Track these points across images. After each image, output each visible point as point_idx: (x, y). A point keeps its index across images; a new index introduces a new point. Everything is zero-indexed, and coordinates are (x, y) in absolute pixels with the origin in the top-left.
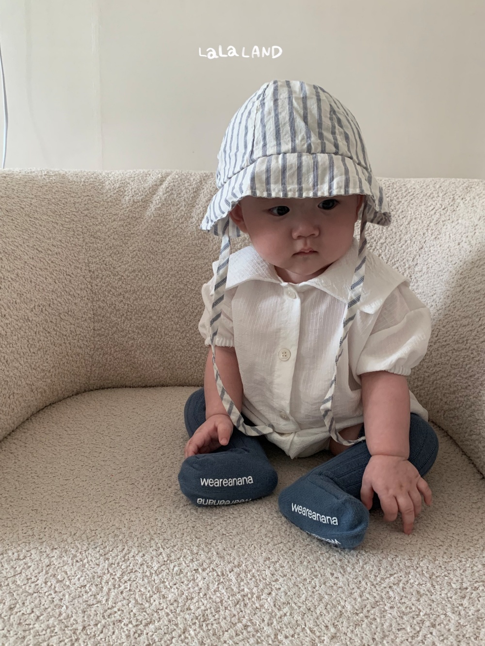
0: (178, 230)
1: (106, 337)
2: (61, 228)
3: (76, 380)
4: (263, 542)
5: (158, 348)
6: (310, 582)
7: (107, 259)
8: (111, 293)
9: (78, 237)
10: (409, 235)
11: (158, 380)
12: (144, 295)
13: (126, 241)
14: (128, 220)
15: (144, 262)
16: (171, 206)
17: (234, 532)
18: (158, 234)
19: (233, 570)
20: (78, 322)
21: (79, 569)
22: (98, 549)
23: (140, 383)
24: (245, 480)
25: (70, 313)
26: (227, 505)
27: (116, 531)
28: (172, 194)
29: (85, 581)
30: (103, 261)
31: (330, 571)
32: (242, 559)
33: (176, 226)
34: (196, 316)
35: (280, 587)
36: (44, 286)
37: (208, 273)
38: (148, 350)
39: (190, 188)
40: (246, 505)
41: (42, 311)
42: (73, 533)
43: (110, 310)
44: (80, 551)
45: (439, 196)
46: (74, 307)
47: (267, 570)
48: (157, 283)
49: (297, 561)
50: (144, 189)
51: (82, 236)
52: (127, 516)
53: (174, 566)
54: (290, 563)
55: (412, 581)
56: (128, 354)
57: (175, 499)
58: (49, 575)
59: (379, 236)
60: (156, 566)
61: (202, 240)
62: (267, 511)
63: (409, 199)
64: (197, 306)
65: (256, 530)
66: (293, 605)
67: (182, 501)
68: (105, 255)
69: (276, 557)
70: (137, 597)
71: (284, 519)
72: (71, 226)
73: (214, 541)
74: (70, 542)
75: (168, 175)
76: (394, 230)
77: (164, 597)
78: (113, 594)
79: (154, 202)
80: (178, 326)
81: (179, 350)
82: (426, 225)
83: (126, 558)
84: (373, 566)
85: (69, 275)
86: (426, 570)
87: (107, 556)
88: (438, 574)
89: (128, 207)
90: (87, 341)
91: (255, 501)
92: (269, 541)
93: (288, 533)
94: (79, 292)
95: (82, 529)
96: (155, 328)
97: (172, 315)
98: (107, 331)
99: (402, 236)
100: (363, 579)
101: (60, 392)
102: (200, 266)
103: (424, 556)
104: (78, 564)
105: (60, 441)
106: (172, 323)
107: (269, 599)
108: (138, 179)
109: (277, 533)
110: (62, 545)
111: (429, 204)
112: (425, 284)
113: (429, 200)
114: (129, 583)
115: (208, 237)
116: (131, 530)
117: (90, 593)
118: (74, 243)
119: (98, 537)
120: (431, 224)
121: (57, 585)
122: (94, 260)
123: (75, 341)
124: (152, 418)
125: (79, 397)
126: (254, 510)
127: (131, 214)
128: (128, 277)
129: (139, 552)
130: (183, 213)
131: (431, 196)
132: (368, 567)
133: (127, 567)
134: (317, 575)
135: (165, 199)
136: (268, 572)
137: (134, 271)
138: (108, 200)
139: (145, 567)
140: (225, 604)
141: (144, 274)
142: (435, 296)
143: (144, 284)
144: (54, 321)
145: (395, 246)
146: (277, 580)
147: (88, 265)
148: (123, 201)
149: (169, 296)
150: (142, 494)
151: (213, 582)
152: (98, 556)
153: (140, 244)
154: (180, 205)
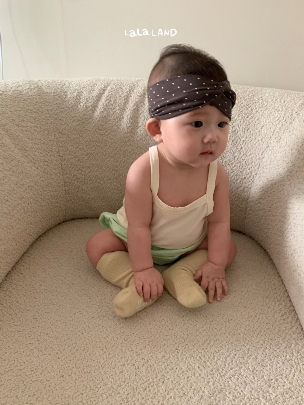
0: (115, 127)
1: (73, 194)
3: (57, 219)
5: (105, 199)
7: (70, 148)
8: (74, 169)
9: (51, 134)
12: (94, 169)
13: (82, 135)
14: (83, 121)
15: (93, 149)
16: (110, 110)
18: (102, 130)
20: (55, 189)
28: (111, 101)
33: (113, 125)
46: (52, 181)
48: (102, 161)
50: (93, 97)
51: (53, 134)
55: (242, 374)
56: (87, 203)
68: (68, 145)
79: (99, 107)
89: (82, 111)
107: (163, 387)
108: (89, 88)
127: (85, 116)
130: (118, 115)
135: (106, 105)
137: (87, 154)
138: (70, 107)
141: (94, 156)
143: (94, 163)
148: (79, 107)
154: (116, 109)
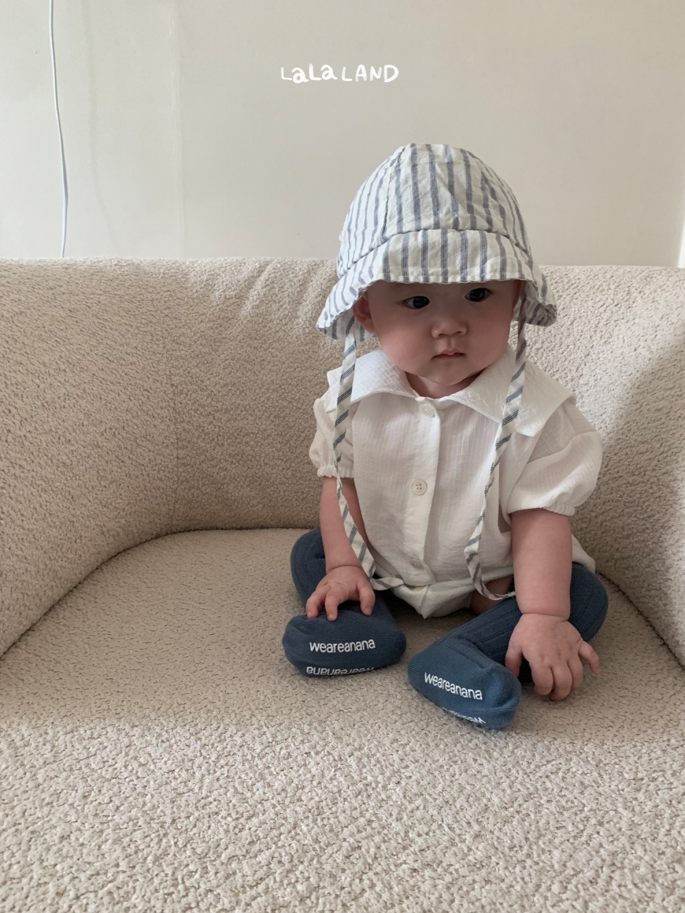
0: (281, 334)
1: (193, 467)
2: (136, 331)
3: (156, 520)
4: (388, 720)
5: (257, 481)
6: (448, 770)
7: (192, 371)
8: (198, 412)
9: (158, 342)
10: (572, 338)
11: (257, 521)
12: (239, 414)
13: (216, 347)
14: (219, 321)
16: (272, 303)
17: (354, 708)
19: (353, 754)
20: (158, 448)
21: (165, 750)
22: (187, 727)
23: (234, 525)
24: (365, 644)
25: (148, 437)
26: (344, 675)
27: (209, 706)
28: (273, 288)
29: (174, 765)
30: (189, 373)
31: (473, 756)
32: (364, 741)
33: (278, 329)
34: (303, 441)
35: (411, 774)
36: (117, 404)
37: (318, 387)
38: (244, 483)
39: (296, 280)
40: (367, 676)
41: (114, 435)
42: (156, 708)
43: (196, 434)
44: (166, 729)
45: (610, 289)
46: (153, 430)
47: (395, 754)
48: (255, 400)
49: (432, 744)
50: (238, 281)
51: (161, 342)
52: (222, 687)
53: (281, 749)
54: (423, 746)
56: (219, 489)
57: (280, 667)
58: (130, 757)
59: (534, 339)
60: (258, 748)
61: (310, 345)
62: (395, 682)
63: (573, 292)
64: (305, 428)
65: (380, 706)
66: (428, 797)
67: (289, 669)
68: (190, 365)
69: (406, 738)
70: (237, 785)
71: (414, 693)
72: (149, 329)
73: (329, 719)
74: (153, 718)
75: (267, 264)
76: (553, 332)
77: (269, 786)
78: (207, 780)
79: (251, 298)
80: (281, 453)
81: (283, 484)
82: (594, 326)
83: (222, 737)
84: (525, 751)
85: (147, 390)
86: (591, 756)
87: (198, 736)
88: (607, 762)
89: (218, 305)
90: (169, 472)
91: (379, 671)
92: (397, 718)
93: (420, 710)
94: (159, 411)
95: (168, 702)
96: (253, 456)
97: (274, 440)
98: (193, 460)
99: (563, 339)
100: (514, 767)
101: (136, 535)
102: (308, 379)
103: (590, 739)
104: (164, 745)
105: (138, 595)
106: (274, 449)
107: (397, 790)
108: (231, 269)
109: (406, 709)
110: (144, 722)
111: (597, 299)
112: (591, 400)
113: (598, 294)
114: (226, 768)
115: (318, 341)
116: (228, 705)
117: (180, 780)
118: (152, 350)
119: (188, 713)
120: (600, 325)
121: (140, 770)
122: (178, 372)
123: (155, 472)
124: (249, 568)
125: (160, 541)
126: (377, 681)
127: (223, 314)
128: (219, 392)
129: (238, 731)
130: (286, 312)
131: (601, 289)
132: (519, 752)
133: (224, 749)
134: (457, 761)
135: (265, 295)
136: (395, 757)
138: (194, 297)
139: (245, 749)
140: (344, 795)
141: (238, 389)
142: (604, 416)
144: (129, 447)
145: (554, 352)
146: (407, 767)
147: (170, 377)
148: (212, 298)
149: (269, 417)
150: (240, 661)
151: (328, 768)
152: (188, 735)
153: (233, 351)
154: (284, 301)
